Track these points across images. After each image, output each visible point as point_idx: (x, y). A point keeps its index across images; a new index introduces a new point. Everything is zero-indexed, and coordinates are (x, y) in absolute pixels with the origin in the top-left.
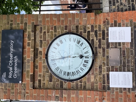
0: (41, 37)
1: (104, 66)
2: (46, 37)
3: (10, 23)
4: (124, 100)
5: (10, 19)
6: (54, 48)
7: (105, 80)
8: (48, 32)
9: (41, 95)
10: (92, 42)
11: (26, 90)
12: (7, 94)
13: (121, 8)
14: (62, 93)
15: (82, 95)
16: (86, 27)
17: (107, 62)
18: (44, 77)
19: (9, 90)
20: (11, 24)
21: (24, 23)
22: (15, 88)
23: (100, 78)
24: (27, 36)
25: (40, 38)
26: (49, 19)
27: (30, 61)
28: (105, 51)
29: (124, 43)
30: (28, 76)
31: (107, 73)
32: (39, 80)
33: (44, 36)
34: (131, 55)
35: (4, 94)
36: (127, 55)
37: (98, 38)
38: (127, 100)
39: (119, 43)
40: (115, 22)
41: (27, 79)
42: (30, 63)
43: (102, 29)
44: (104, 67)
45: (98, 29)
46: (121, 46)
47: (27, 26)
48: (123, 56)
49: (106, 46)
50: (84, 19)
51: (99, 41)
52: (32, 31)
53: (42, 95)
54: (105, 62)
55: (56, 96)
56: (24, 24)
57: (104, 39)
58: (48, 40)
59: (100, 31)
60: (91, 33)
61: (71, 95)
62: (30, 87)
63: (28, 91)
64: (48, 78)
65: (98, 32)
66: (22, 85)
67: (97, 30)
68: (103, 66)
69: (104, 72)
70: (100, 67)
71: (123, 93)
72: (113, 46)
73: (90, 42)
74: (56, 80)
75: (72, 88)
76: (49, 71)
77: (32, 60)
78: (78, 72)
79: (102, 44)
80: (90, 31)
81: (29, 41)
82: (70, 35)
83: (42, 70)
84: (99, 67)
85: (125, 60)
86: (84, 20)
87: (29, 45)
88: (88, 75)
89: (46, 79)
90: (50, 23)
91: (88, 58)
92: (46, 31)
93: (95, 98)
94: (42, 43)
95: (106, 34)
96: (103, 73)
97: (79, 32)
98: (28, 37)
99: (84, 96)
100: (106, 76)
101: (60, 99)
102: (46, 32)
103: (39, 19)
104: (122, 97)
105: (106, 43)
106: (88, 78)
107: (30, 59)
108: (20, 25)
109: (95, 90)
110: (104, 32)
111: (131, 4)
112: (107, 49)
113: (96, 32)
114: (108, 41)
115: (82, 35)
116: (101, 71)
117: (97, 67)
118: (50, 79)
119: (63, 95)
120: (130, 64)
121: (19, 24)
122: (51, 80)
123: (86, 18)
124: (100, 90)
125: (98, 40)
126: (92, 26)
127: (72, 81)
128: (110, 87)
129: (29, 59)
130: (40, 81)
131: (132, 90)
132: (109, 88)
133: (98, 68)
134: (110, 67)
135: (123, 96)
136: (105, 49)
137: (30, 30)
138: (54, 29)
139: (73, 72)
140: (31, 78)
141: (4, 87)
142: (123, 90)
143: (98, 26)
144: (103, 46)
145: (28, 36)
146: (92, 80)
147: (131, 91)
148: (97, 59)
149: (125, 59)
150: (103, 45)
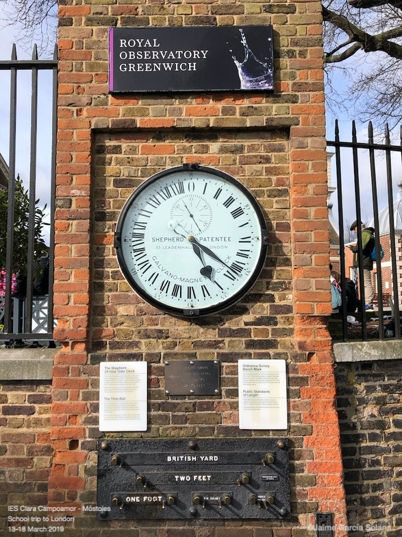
0: (252, 148)
1: (165, 345)
2: (253, 166)
3: (297, 49)
4: (62, 405)
5: (309, 48)
6: (219, 191)
7: (122, 348)
8: (269, 171)
9: (74, 154)
10: (240, 307)
11: (88, 109)
12: (74, 49)
13: (350, 400)
14: (81, 219)
15: (76, 277)
16: (286, 289)
17: (176, 354)
18: (129, 162)
19: (87, 56)
20: (291, 54)
21: (297, 93)
22: (93, 74)
23: (127, 335)
24: (254, 106)
25: (248, 146)
26: (311, 172)
27: (176, 118)
28: (212, 350)
29: (235, 406)
30: (130, 111)
31: (144, 354)
32: (120, 146)
33: (256, 156)
34: (201, 429)
35: (74, 40)
36: (197, 415)
37: (252, 327)
38: (63, 415)
39: (237, 390)
40: (304, 381)
41: (120, 111)
42: (170, 118)
43: (279, 339)
44: (161, 346)
45: (278, 326)
46: (228, 397)
47: (286, 104)
48: (194, 405)
49: (225, 351)
50: (313, 281)
51: (241, 329)
52: (272, 120)
53: (73, 156)
54: (177, 349)
55: (71, 201)
56: (294, 93)
57: (251, 344)
58: (243, 171)
59: (272, 335)
60: (268, 304)
61: (73, 246)
62: (96, 119)
63: (85, 113)
64: (126, 174)
65: (269, 328)
66: (102, 96)
67: (276, 324)
68: (163, 343)
69: (148, 345)
70: (161, 334)
71: (85, 402)
72: (226, 374)
73: (238, 303)
74: (119, 198)
75: (98, 249)
76: (147, 177)
77: (179, 122)
78: (146, 265)
79: (233, 339)
80: (274, 301)
81: (238, 111)
82: (260, 238)
83: (150, 157)
84: (160, 331)
85: (183, 409)
86: (309, 282)
87: (225, 111)
88: (137, 298)
89: (122, 167)
90: (296, 174)
91: (189, 296)
92: (272, 165)
93: (66, 317)
94: (232, 152)
95: (264, 351)
96: (143, 341)
97: (268, 268)
98: (252, 107)
99: (74, 284)
100: (135, 351)
101: (63, 212)
102: (268, 165)
103: (309, 140)
104: (71, 399)
105: (236, 350)
106: (129, 296)
107: (183, 116)
108: (291, 83)
109: (92, 317)
110: (271, 344)
111: (362, 432)
112: (218, 354)
113: (270, 321)
114: (242, 358)
115: (261, 277)
116: (149, 337)
117: (163, 325)
118: (123, 180)
119: (75, 222)
120: (171, 425)
121: (293, 76)
122: (118, 183)
123: (313, 289)
124: (91, 335)
125: (247, 327)
126: (288, 309)
127: (117, 248)
128: (102, 364)
129: (184, 114)
130: (117, 149)
131: (90, 429)
132: (97, 360)
133: (159, 327)
134: (161, 364)
135: (75, 402)
136: (218, 350)
137: (274, 113)
138: (280, 188)
139: (143, 249)
140: (125, 121)
141: (95, 41)
142: (91, 402)
143: (291, 326)
144: (227, 344)
145: (256, 109)
146: (122, 310)
147: (88, 426)
148: (185, 323)
149: (187, 410)
150: (230, 342)
